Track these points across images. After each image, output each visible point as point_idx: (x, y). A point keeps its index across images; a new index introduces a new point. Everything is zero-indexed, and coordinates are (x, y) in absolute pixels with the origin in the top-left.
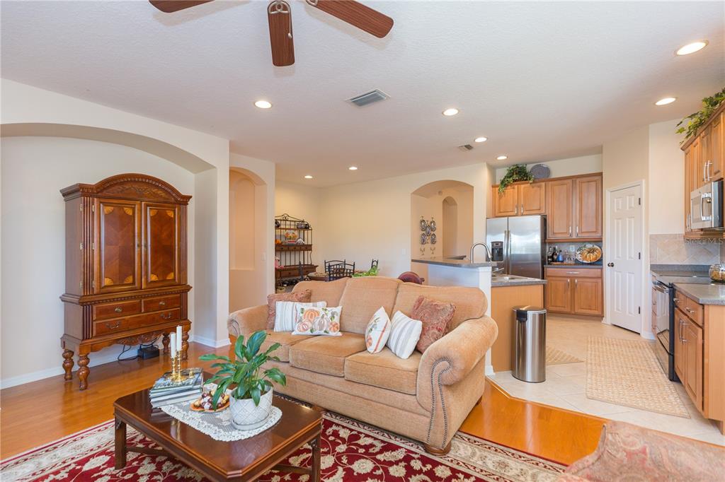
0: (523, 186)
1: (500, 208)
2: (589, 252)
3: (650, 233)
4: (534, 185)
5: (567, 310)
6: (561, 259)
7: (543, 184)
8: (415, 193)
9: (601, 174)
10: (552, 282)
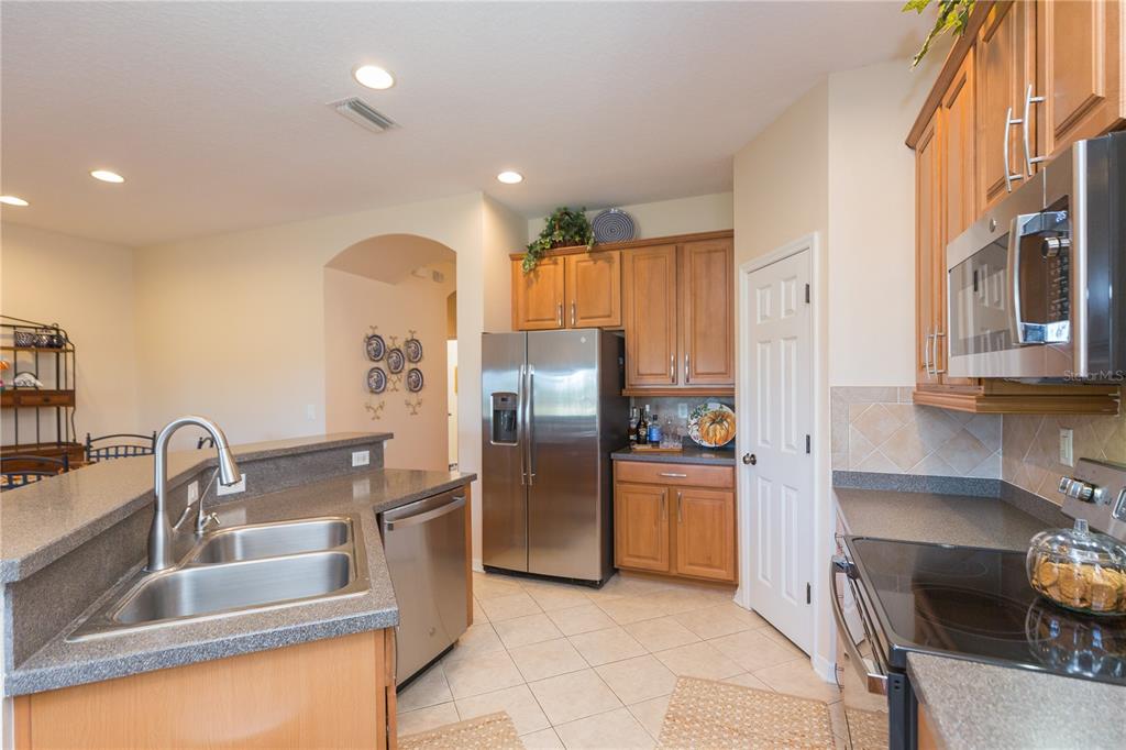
0: (574, 258)
1: (527, 311)
2: (713, 422)
3: (833, 383)
4: (596, 255)
5: (662, 566)
6: (655, 437)
7: (616, 254)
8: (332, 264)
9: (728, 235)
10: (630, 496)
